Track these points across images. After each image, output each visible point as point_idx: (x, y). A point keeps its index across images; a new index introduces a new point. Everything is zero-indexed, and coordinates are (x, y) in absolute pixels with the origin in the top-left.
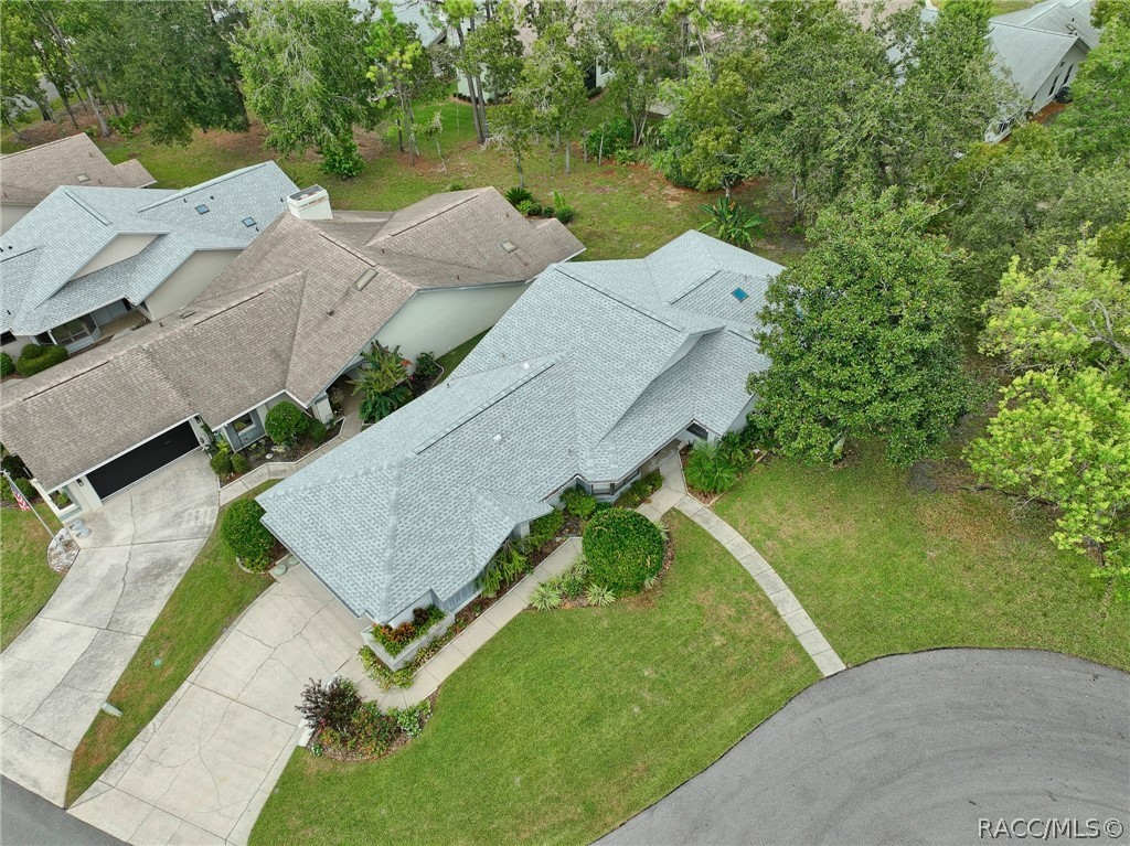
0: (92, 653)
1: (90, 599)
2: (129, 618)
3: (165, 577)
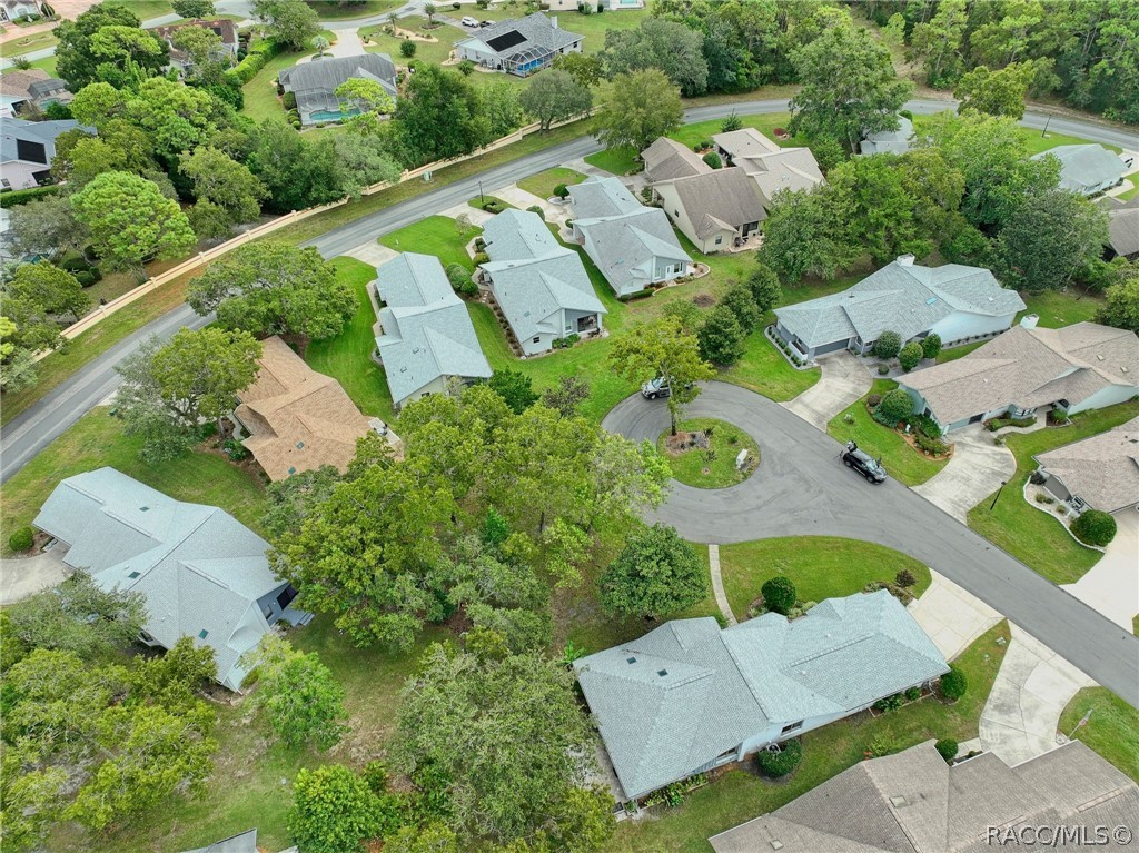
1: (1037, 707)
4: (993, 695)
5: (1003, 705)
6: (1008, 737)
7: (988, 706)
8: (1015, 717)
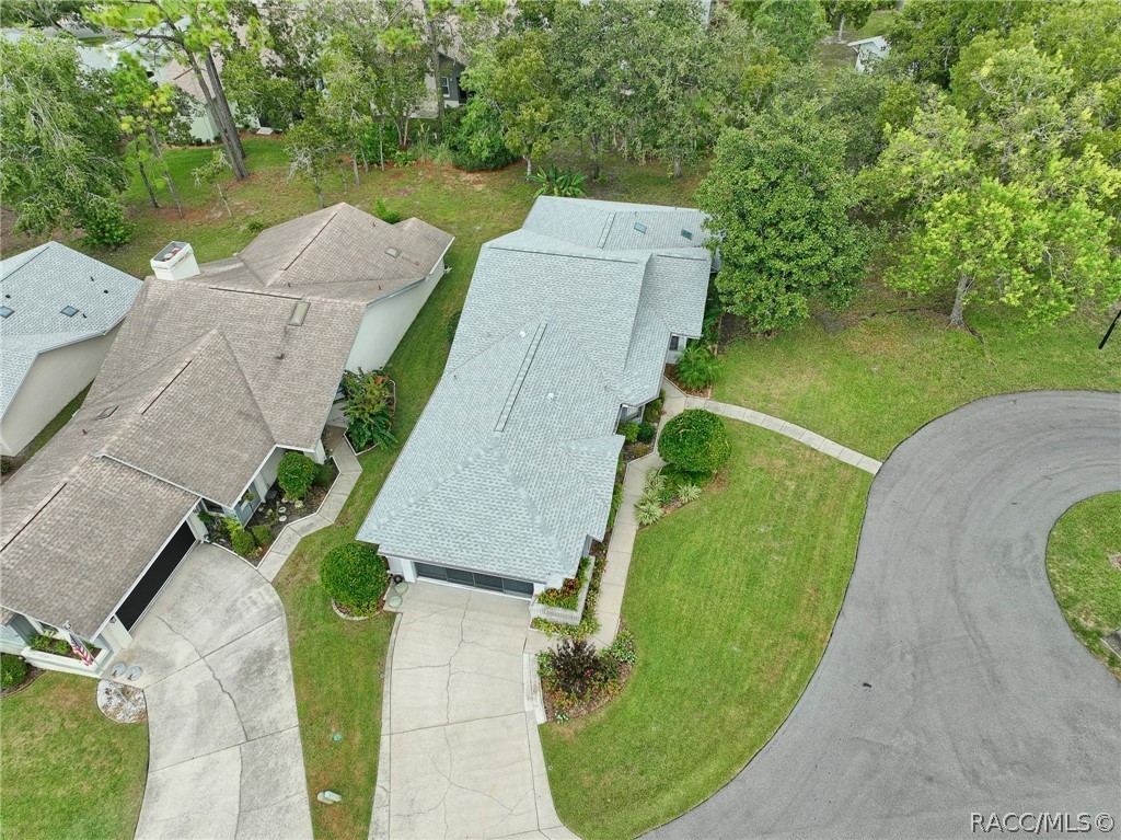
0: (252, 768)
2: (265, 720)
3: (271, 667)
4: (283, 673)
5: (261, 670)
6: (226, 624)
7: (282, 645)
8: (230, 668)
